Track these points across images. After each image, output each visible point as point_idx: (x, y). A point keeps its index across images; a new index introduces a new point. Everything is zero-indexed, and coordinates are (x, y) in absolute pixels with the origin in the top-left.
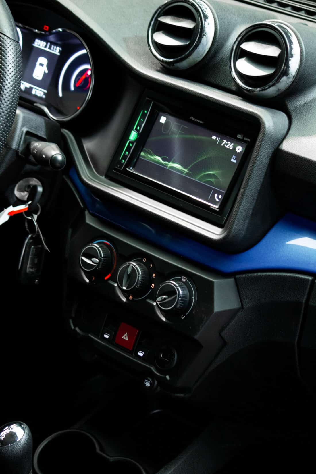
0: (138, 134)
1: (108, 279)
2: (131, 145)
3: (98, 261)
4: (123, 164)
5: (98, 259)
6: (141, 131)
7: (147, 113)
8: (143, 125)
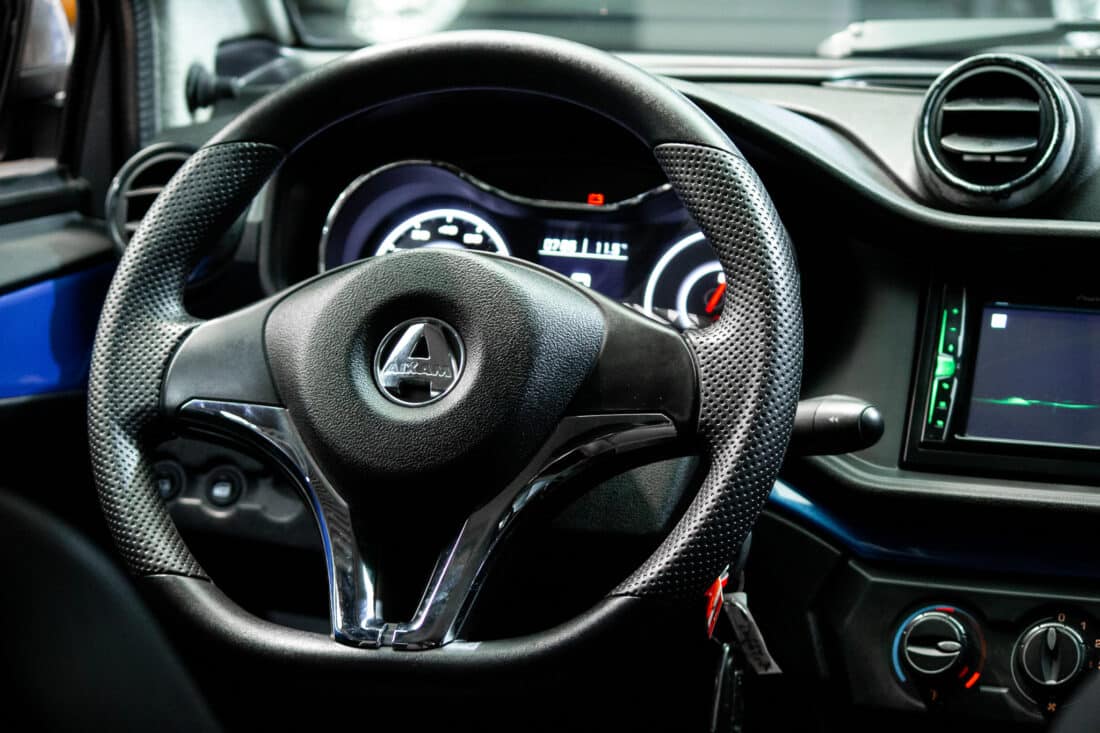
0: (956, 360)
1: (978, 684)
2: (946, 386)
3: (957, 645)
4: (942, 430)
5: (956, 640)
6: (960, 353)
7: (960, 314)
8: (961, 339)
